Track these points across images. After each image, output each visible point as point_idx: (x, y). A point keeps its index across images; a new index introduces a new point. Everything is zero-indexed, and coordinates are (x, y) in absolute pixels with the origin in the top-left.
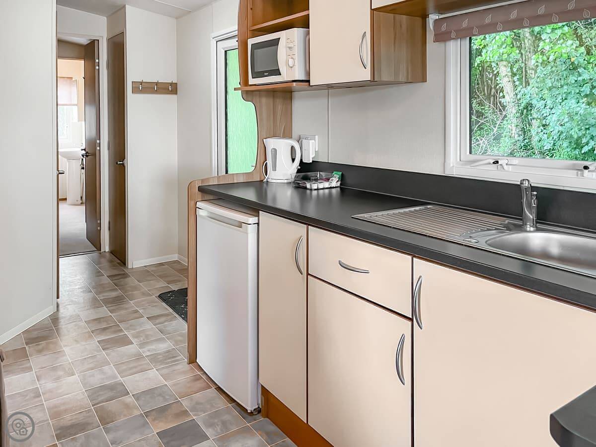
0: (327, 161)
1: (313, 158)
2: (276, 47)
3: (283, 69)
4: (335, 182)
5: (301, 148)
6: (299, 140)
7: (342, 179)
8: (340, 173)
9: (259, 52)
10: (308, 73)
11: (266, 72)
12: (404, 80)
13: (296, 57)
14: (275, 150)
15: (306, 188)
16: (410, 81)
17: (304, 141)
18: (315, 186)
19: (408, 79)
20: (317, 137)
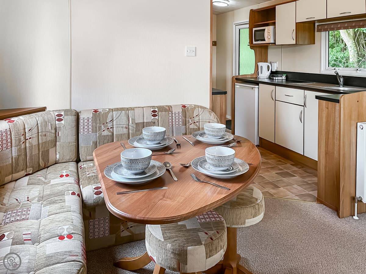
0: (281, 71)
1: (276, 70)
2: (263, 32)
3: (266, 39)
4: (284, 77)
5: (271, 66)
6: (271, 63)
7: (287, 77)
8: (286, 75)
9: (257, 33)
10: (275, 41)
11: (260, 40)
12: (307, 44)
13: (271, 35)
14: (262, 67)
15: (273, 79)
16: (309, 44)
17: (272, 64)
18: (277, 78)
19: (308, 43)
20: (277, 62)
